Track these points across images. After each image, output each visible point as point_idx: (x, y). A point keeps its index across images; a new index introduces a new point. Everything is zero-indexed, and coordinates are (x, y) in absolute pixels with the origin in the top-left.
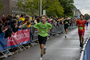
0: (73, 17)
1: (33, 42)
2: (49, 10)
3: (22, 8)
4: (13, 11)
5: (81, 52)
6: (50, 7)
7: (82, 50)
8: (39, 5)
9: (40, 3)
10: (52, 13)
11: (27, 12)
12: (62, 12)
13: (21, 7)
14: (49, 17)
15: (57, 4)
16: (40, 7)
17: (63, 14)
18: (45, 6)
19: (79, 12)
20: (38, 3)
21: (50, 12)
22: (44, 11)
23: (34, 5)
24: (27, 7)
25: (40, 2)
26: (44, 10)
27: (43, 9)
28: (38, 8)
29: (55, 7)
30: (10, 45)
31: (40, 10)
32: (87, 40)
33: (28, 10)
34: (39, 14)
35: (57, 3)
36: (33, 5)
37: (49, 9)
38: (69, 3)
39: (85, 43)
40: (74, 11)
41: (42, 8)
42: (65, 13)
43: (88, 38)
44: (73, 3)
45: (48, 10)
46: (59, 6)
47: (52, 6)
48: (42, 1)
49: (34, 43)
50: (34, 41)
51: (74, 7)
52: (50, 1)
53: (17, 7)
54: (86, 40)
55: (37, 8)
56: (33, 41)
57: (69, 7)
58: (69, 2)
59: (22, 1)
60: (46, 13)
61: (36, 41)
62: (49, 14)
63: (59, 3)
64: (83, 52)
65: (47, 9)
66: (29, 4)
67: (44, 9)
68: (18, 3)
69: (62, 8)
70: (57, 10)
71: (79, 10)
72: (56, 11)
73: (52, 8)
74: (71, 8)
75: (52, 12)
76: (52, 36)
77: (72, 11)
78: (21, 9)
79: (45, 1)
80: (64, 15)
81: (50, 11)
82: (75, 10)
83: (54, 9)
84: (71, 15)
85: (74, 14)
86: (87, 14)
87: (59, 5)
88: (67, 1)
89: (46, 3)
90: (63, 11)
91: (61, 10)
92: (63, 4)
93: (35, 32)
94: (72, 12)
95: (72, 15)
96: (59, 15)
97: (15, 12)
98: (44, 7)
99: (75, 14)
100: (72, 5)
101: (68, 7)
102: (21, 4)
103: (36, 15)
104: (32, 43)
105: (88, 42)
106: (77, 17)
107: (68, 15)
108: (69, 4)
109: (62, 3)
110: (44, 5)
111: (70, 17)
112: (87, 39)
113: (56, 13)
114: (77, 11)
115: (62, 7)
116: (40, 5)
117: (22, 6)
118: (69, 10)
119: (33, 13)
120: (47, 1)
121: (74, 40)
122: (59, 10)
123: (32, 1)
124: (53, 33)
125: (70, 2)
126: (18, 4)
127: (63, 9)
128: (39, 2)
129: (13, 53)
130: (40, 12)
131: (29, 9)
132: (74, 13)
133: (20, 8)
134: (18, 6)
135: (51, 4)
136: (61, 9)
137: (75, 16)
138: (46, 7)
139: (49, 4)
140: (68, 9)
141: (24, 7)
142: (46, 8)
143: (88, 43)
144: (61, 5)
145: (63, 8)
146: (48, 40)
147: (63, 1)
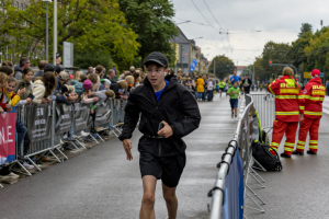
0: (174, 66)
1: (27, 161)
5: (210, 194)
6: (87, 30)
7: (215, 189)
8: (48, 25)
9: (52, 17)
10: (98, 53)
11: (2, 51)
12: (133, 48)
14: (85, 68)
15: (113, 21)
16: (51, 30)
17: (135, 56)
18: (70, 29)
19: (195, 48)
20: (43, 15)
21: (90, 50)
22: (68, 47)
23: (31, 23)
24: (5, 31)
25: (52, 11)
26: (65, 43)
27: (65, 39)
28: (45, 35)
29: (107, 32)
31: (51, 42)
32: (231, 150)
33: (8, 43)
34: (47, 56)
35: (112, 18)
36: (25, 25)
37: (85, 37)
38: (158, 16)
39: (223, 162)
40: (178, 46)
41: (60, 34)
42: (143, 52)
43: (233, 143)
44: (173, 14)
45: (82, 41)
46: (120, 28)
47: (95, 27)
48: (59, 9)
49: (31, 163)
50: (31, 157)
51: (174, 31)
52: (90, 9)
54: (227, 149)
55: (41, 35)
56: (27, 156)
57: (159, 30)
58: (158, 13)
60: (76, 52)
61: (39, 155)
62: (84, 58)
63: (123, 18)
65: (76, 37)
66: (13, 19)
67: (68, 37)
69: (132, 33)
70: (115, 42)
71: (193, 42)
72: (112, 46)
73: (95, 33)
74: (165, 35)
75: (97, 48)
76: (98, 138)
77: (167, 45)
79: (70, 10)
80: (140, 58)
81: (87, 47)
82: (181, 41)
83: (102, 39)
85: (177, 56)
86: (223, 57)
87: (120, 23)
88: (148, 11)
89: (75, 17)
91: (129, 41)
92: (137, 20)
93: (37, 122)
94: (166, 49)
96: (121, 60)
98: (66, 32)
99: (181, 57)
100: (169, 23)
101: (154, 29)
103: (38, 60)
104: (26, 164)
106: (186, 66)
108: (156, 20)
109: (132, 15)
110: (65, 25)
112: (230, 146)
113: (112, 53)
114: (185, 47)
115: (134, 29)
116: (52, 24)
118: (156, 39)
119: (25, 52)
120: (76, 11)
122: (121, 41)
123: (21, 10)
124: (100, 126)
125: (159, 11)
127: (137, 40)
128: (47, 12)
130: (51, 50)
131: (12, 39)
132: (177, 51)
135: (91, 21)
136: (130, 38)
137: (179, 65)
138: (74, 31)
139: (83, 20)
140: (154, 39)
142: (76, 34)
144: (129, 22)
145: (137, 36)
146: (84, 151)
147: (137, 10)
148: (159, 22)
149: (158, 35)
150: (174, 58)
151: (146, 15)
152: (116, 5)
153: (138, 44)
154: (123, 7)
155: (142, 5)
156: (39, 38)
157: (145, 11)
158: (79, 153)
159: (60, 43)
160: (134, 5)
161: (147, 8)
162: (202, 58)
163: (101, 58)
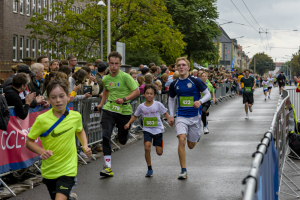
0: (217, 63)
2: (134, 40)
3: (45, 37)
4: (15, 48)
5: (244, 182)
6: (138, 31)
7: (249, 177)
8: (102, 26)
9: (106, 19)
10: (147, 52)
11: (62, 50)
12: (179, 47)
13: (41, 33)
14: (136, 65)
15: (162, 22)
16: (105, 32)
17: (181, 55)
18: (122, 30)
19: (237, 47)
20: (98, 18)
21: (141, 49)
23: (87, 25)
24: (64, 33)
25: (106, 14)
26: (118, 43)
27: (118, 40)
28: (99, 36)
29: (156, 33)
30: (6, 162)
31: (105, 42)
32: (266, 141)
33: (66, 43)
34: (102, 55)
35: (161, 20)
36: (82, 27)
37: (136, 37)
38: (202, 17)
39: (258, 152)
40: (221, 45)
41: (113, 35)
42: (189, 51)
43: (268, 135)
44: (216, 17)
46: (168, 29)
47: (145, 28)
48: (112, 12)
51: (218, 32)
52: (140, 12)
53: (27, 33)
54: (262, 140)
55: (97, 36)
57: (203, 30)
58: (203, 15)
59: (47, 14)
60: (127, 51)
61: (93, 146)
62: (135, 57)
63: (170, 20)
64: (251, 183)
65: (128, 37)
66: (70, 22)
67: (121, 37)
68: (32, 20)
69: (178, 33)
70: (163, 42)
71: (235, 41)
72: (161, 46)
73: (145, 34)
74: (209, 35)
75: (147, 47)
77: (211, 44)
78: (44, 41)
79: (122, 13)
80: (187, 56)
81: (138, 46)
82: (224, 40)
83: (151, 39)
84: (208, 59)
85: (220, 54)
86: (263, 54)
87: (168, 24)
88: (194, 13)
89: (126, 19)
90: (184, 44)
91: (176, 40)
92: (183, 21)
93: (92, 116)
94: (211, 48)
95: (212, 59)
96: (169, 58)
97: (21, 49)
98: (119, 33)
99: (224, 55)
100: (213, 24)
101: (199, 30)
102: (44, 23)
105: (268, 146)
106: (228, 63)
107: (200, 59)
108: (202, 22)
109: (180, 17)
110: (118, 27)
111: (206, 64)
112: (265, 137)
113: (161, 52)
114: (228, 45)
115: (180, 30)
116: (106, 26)
117: (47, 28)
118: (201, 41)
119: (82, 52)
120: (127, 14)
121: (220, 140)
122: (169, 41)
123: (78, 14)
125: (204, 13)
126: (30, 24)
127: (184, 40)
128: (101, 15)
129: (19, 187)
130: (106, 50)
131: (70, 40)
132: (220, 50)
133: (38, 36)
134: (32, 30)
135: (142, 23)
136: (177, 38)
137: (223, 62)
138: (126, 32)
139: (134, 22)
140: (199, 39)
141: (53, 32)
142: (128, 34)
143: (266, 151)
144: (176, 23)
145: (183, 36)
146: (135, 142)
147: (183, 12)
148: (203, 24)
149: (203, 34)
150: (218, 56)
151: (192, 16)
152: (164, 8)
153: (185, 44)
154: (171, 9)
155: (188, 7)
156: (95, 39)
157: (190, 13)
158: (131, 144)
159: (114, 44)
160: (180, 7)
161: (192, 10)
162: (244, 55)
163: (150, 57)
